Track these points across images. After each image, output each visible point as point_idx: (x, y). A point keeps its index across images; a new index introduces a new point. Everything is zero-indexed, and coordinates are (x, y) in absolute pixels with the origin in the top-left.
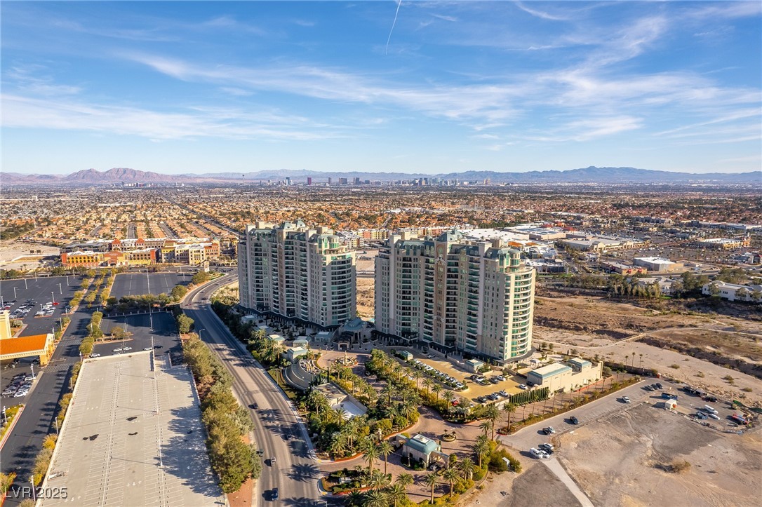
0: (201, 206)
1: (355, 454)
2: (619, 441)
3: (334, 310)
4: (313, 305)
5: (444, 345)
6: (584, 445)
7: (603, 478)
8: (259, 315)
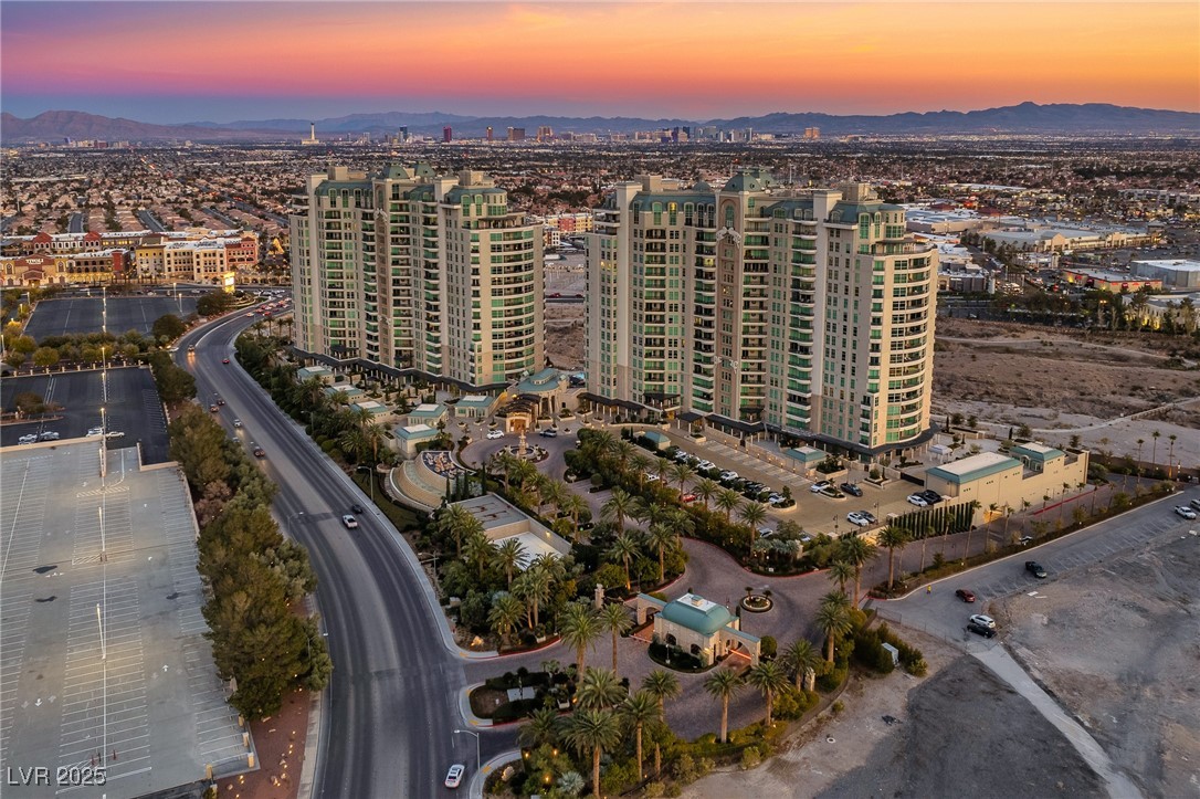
1: (544, 639)
3: (498, 352)
4: (451, 341)
5: (737, 420)
6: (1061, 620)
7: (1116, 687)
8: (336, 366)
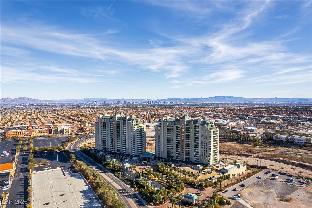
0: (61, 112)
1: (164, 203)
2: (263, 192)
3: (138, 149)
4: (129, 147)
5: (185, 161)
6: (250, 194)
7: (263, 205)
8: (104, 152)
